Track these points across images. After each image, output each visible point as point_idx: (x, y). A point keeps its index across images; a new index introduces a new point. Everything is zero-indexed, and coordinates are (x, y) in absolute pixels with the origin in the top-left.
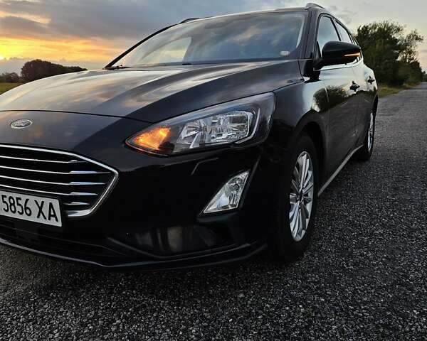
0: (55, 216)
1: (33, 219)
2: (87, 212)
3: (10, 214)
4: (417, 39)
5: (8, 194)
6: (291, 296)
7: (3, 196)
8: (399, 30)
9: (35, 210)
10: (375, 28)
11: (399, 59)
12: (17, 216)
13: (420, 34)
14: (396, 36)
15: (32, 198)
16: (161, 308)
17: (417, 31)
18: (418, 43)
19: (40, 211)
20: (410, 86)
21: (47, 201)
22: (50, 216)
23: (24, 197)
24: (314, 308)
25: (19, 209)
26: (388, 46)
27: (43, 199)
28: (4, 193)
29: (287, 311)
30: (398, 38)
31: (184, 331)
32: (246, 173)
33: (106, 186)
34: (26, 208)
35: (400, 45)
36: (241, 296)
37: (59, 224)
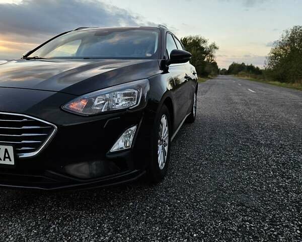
0: (9, 157)
2: (33, 154)
4: (215, 48)
6: (161, 201)
8: (204, 42)
10: (191, 40)
11: (205, 60)
13: (217, 45)
14: (203, 45)
16: (81, 216)
17: (215, 43)
18: (216, 50)
20: (212, 77)
21: (3, 147)
22: (5, 158)
24: (175, 206)
26: (198, 51)
29: (160, 209)
30: (204, 47)
31: (99, 227)
32: (135, 127)
33: (48, 136)
35: (206, 51)
36: (131, 204)
37: (12, 163)
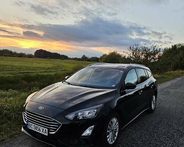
0: (46, 133)
1: (41, 132)
2: (54, 133)
3: (35, 130)
5: (36, 125)
7: (34, 125)
9: (42, 131)
12: (37, 131)
15: (41, 127)
19: (43, 131)
21: (45, 129)
22: (45, 132)
23: (39, 127)
25: (38, 129)
27: (44, 128)
28: (35, 125)
32: (94, 126)
33: (59, 127)
34: (40, 129)
37: (47, 135)
